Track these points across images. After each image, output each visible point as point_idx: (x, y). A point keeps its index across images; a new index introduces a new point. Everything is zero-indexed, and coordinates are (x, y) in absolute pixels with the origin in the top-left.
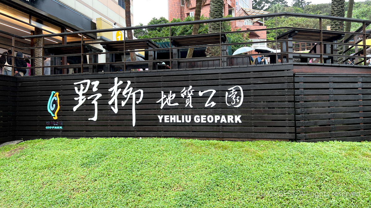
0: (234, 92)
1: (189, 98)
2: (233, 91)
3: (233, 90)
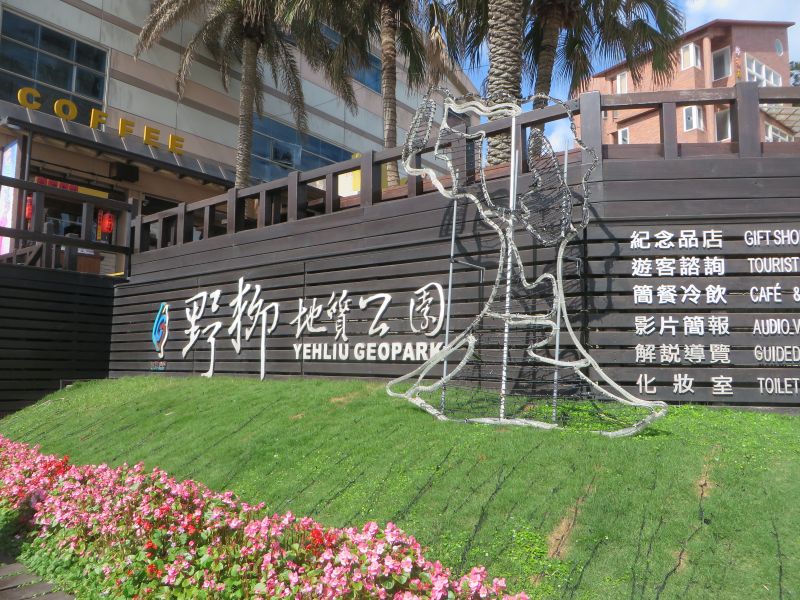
0: (428, 297)
1: (341, 318)
2: (423, 297)
3: (426, 294)
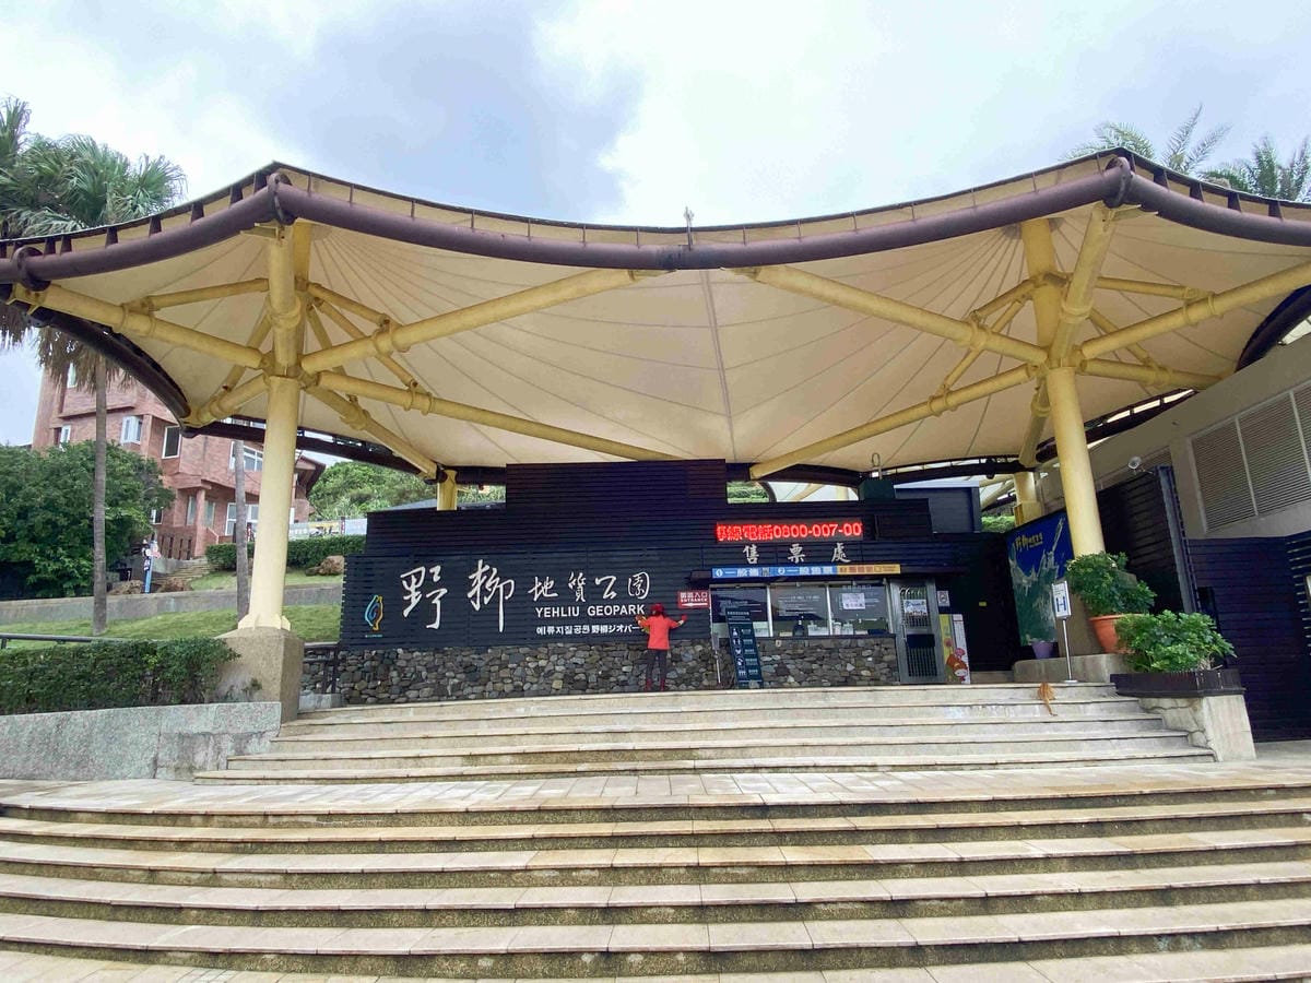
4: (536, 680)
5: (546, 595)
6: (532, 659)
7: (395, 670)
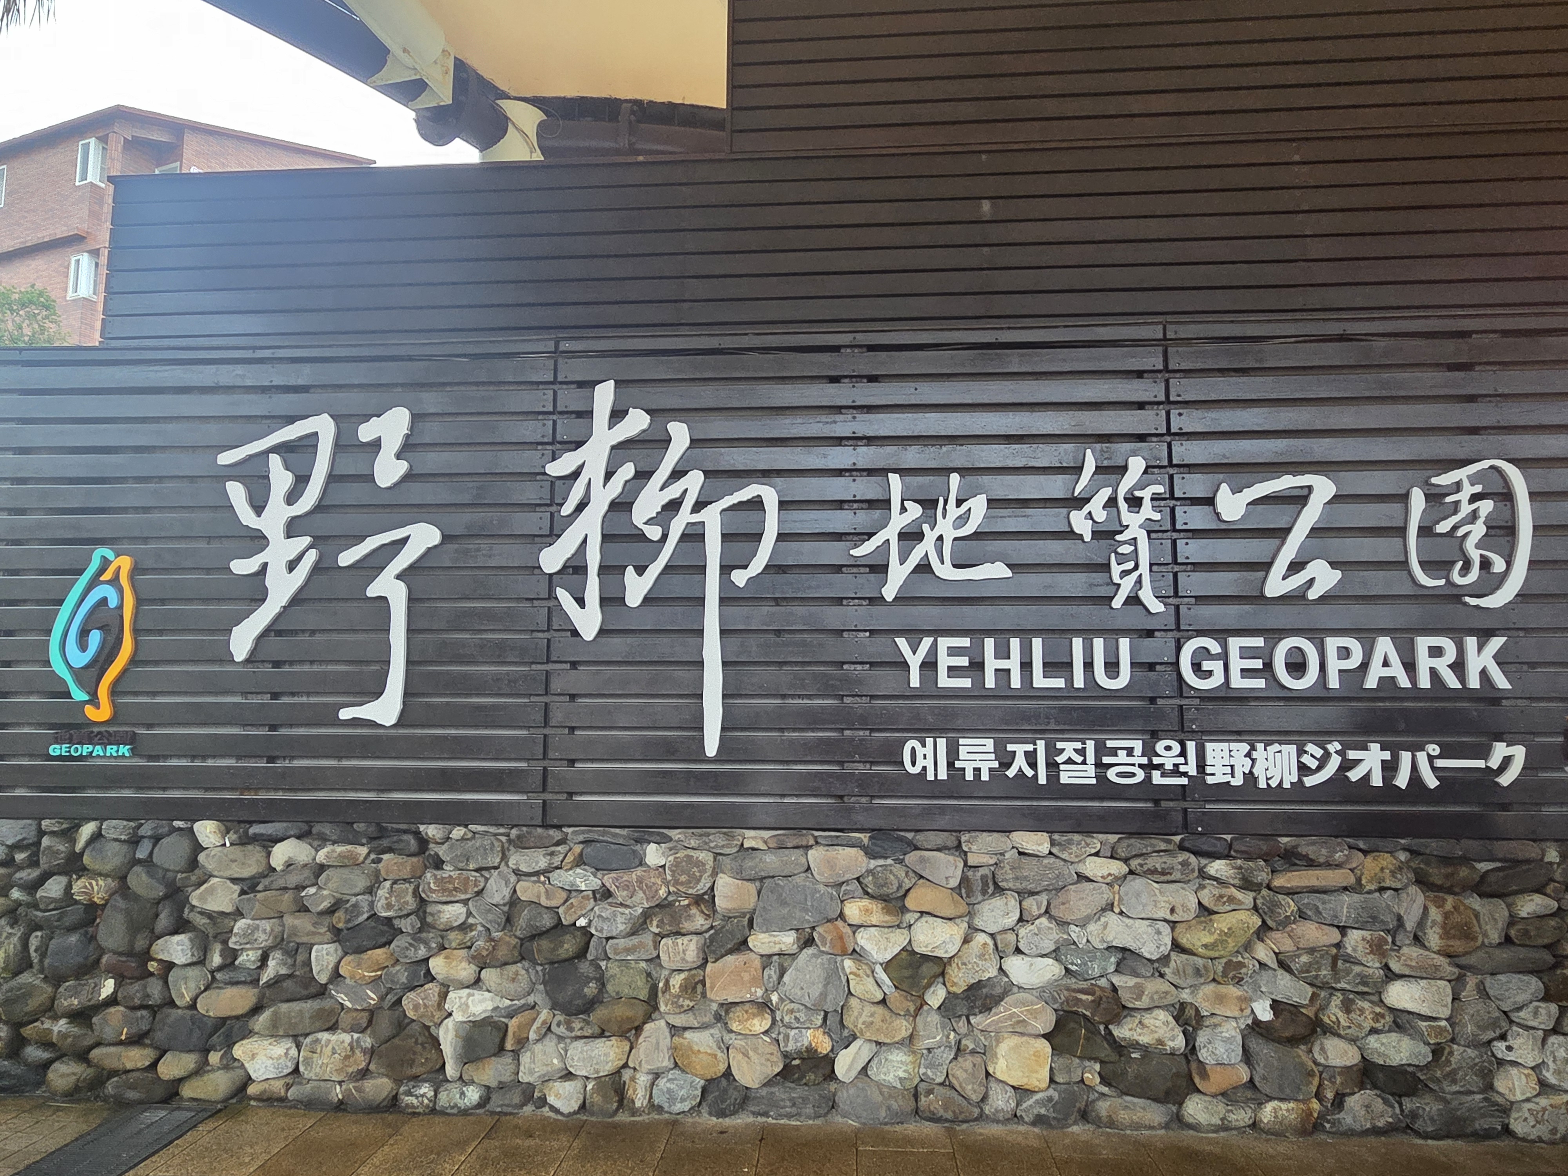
4: (903, 1028)
5: (945, 571)
6: (877, 914)
7: (180, 926)
